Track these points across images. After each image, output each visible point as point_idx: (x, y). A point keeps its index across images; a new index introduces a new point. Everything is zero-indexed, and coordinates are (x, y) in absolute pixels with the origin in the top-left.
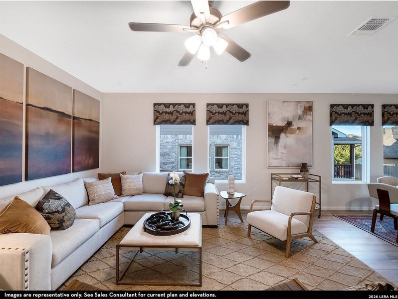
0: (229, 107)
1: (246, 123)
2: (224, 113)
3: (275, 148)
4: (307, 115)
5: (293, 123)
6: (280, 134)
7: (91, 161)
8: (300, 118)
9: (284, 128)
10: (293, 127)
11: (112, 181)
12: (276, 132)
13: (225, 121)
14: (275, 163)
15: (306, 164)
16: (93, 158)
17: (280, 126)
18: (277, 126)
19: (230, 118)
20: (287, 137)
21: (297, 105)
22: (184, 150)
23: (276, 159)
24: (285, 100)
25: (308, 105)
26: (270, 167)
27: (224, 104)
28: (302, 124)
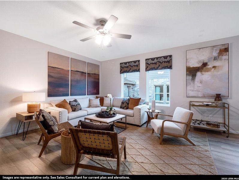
0: (159, 59)
1: (170, 67)
2: (156, 63)
3: (192, 83)
4: (222, 56)
5: (208, 64)
6: (196, 72)
7: (95, 91)
8: (215, 59)
9: (200, 68)
10: (208, 67)
11: (100, 100)
12: (192, 72)
13: (156, 68)
14: (191, 94)
15: (220, 94)
16: (96, 90)
17: (196, 67)
18: (193, 68)
19: (159, 66)
20: (203, 74)
21: (213, 49)
22: (158, 89)
23: (193, 91)
24: (201, 48)
25: (224, 47)
26: (188, 97)
27: (155, 58)
28: (217, 63)
